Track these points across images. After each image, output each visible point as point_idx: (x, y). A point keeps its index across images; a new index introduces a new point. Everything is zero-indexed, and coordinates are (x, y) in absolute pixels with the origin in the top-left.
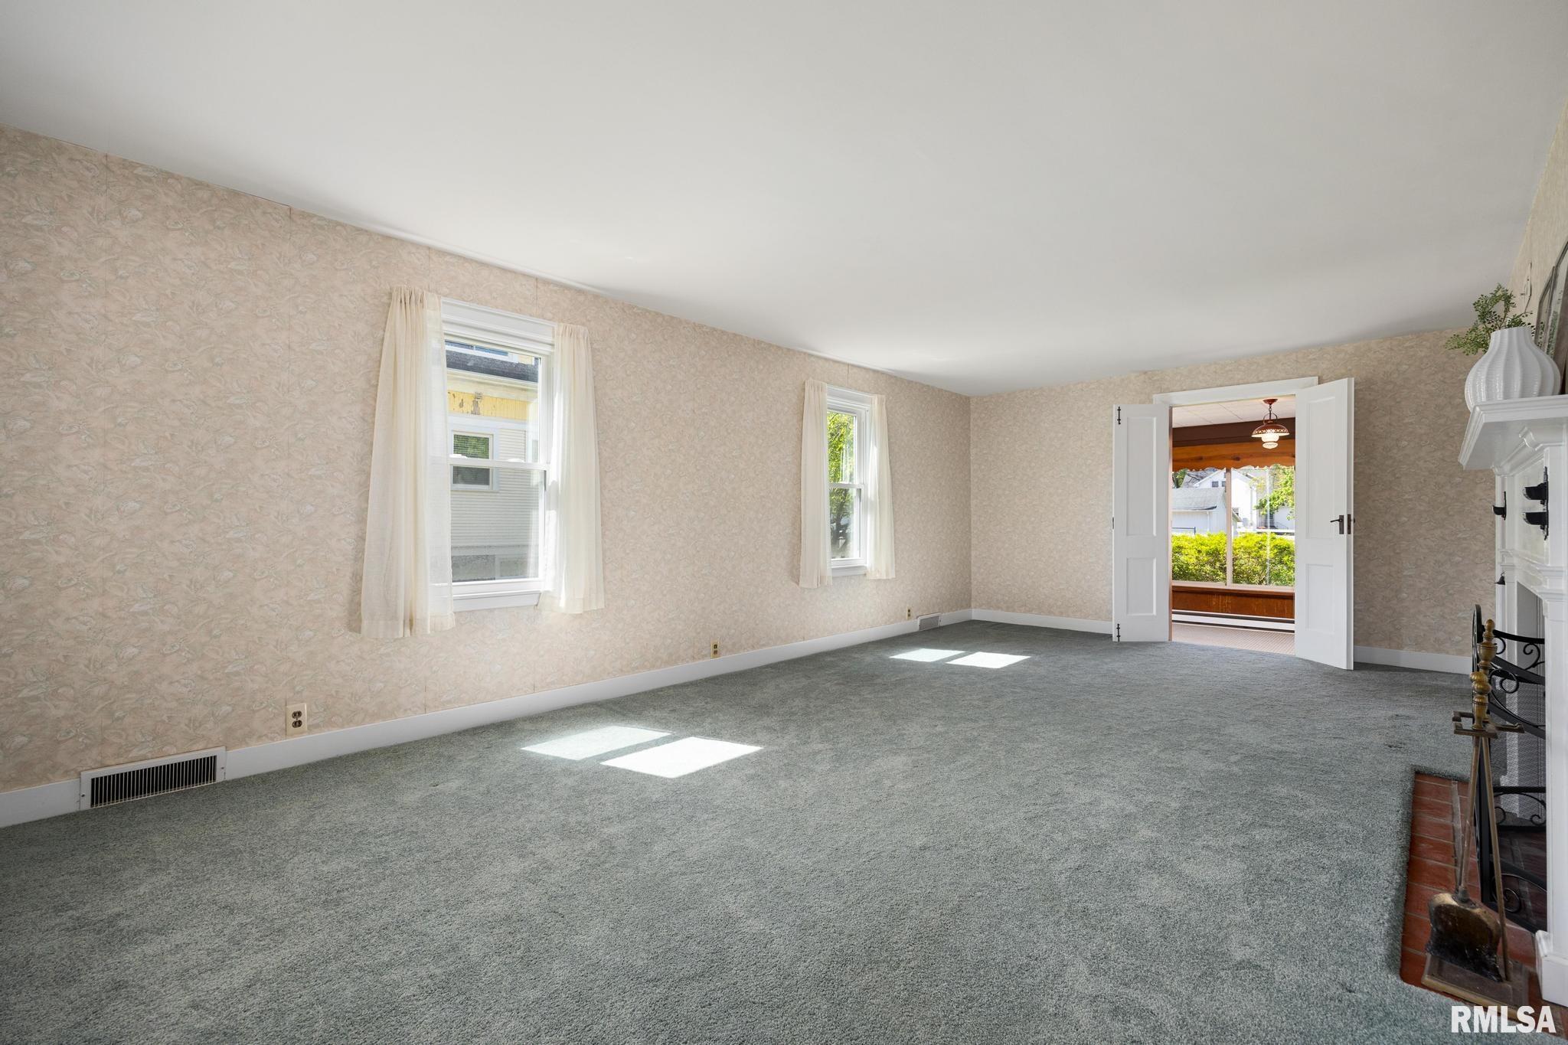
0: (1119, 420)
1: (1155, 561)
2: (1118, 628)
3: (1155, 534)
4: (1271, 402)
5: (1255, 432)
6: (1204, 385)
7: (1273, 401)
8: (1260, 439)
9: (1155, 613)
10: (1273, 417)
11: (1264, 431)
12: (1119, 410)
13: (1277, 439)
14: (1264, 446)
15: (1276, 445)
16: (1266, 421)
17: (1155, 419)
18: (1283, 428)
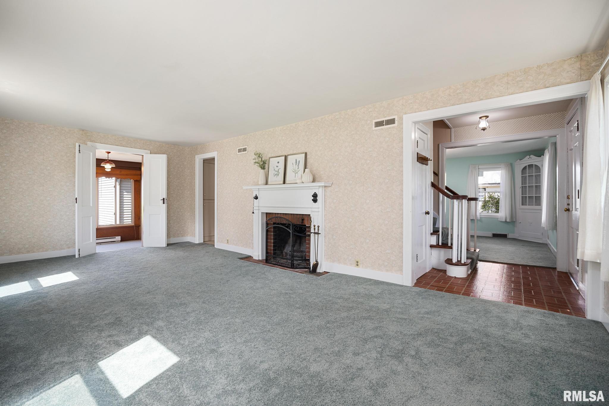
0: (79, 151)
1: (91, 218)
2: (79, 251)
3: (91, 205)
4: (109, 153)
5: (102, 164)
6: (111, 143)
7: (110, 153)
8: (104, 167)
9: (91, 241)
10: (109, 159)
11: (105, 164)
12: (80, 146)
13: (111, 168)
14: (106, 170)
15: (110, 170)
16: (106, 160)
17: (91, 153)
18: (112, 164)
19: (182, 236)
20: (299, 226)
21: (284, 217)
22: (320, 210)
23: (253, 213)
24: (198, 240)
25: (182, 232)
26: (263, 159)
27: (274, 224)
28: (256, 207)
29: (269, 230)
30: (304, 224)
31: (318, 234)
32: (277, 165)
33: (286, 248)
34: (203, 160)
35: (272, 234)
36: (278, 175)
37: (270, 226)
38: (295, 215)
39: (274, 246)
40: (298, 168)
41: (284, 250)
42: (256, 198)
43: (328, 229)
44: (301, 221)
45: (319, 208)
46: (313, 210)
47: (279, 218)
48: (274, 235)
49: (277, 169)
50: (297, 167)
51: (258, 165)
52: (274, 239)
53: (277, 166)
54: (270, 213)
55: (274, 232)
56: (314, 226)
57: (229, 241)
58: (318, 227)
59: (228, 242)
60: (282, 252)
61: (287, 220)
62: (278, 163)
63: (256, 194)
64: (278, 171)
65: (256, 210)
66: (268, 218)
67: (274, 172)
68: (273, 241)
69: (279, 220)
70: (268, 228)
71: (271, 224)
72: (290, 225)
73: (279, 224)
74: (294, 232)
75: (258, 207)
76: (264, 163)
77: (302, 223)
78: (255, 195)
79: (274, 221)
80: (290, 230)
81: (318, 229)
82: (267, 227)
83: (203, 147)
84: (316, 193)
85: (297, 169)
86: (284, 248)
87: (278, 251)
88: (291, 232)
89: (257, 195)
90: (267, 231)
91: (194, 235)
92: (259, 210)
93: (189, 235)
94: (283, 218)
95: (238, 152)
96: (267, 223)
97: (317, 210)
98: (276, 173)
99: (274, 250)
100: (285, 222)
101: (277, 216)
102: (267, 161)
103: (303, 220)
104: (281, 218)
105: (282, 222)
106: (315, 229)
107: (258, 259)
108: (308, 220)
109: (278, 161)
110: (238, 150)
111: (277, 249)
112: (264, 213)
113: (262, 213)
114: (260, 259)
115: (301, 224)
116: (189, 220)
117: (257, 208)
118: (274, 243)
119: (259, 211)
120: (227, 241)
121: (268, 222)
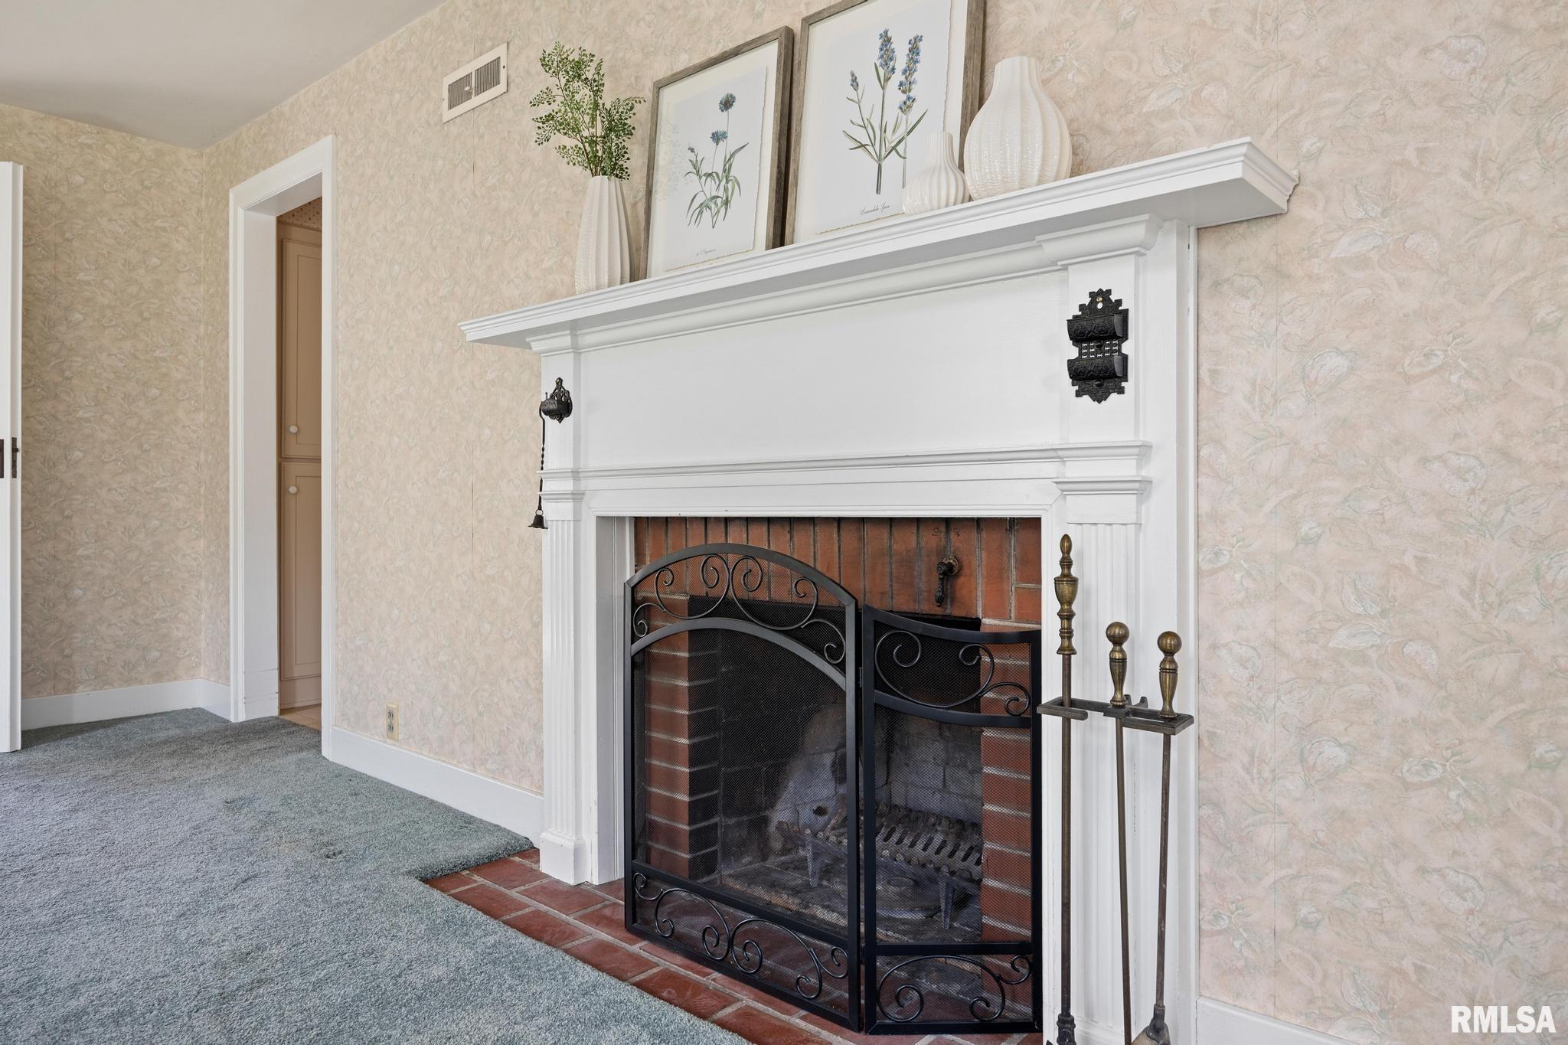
19: (158, 677)
20: (921, 627)
21: (780, 543)
22: (1161, 468)
23: (539, 522)
24: (242, 706)
25: (155, 654)
26: (607, 100)
27: (697, 605)
28: (557, 475)
29: (654, 651)
30: (957, 612)
31: (1169, 722)
32: (720, 121)
33: (791, 784)
34: (271, 221)
35: (684, 683)
36: (727, 203)
37: (665, 628)
38: (869, 530)
39: (696, 784)
40: (905, 107)
41: (772, 806)
42: (560, 407)
43: (1243, 663)
44: (927, 581)
45: (1143, 451)
46: (1076, 470)
47: (732, 558)
48: (698, 697)
49: (713, 158)
50: (895, 97)
51: (570, 142)
52: (697, 726)
53: (718, 137)
54: (667, 519)
55: (696, 668)
56: (1118, 636)
57: (399, 720)
58: (1169, 644)
59: (391, 728)
60: (760, 824)
61: (807, 574)
62: (727, 104)
63: (560, 381)
64: (727, 170)
65: (558, 497)
66: (649, 564)
67: (694, 184)
68: (685, 741)
69: (739, 577)
70: (644, 640)
71: (670, 609)
72: (839, 620)
73: (739, 616)
74: (879, 685)
75: (576, 474)
76: (617, 126)
77: (940, 601)
78: (551, 388)
79: (691, 581)
80: (841, 667)
81: (1169, 674)
82: (634, 639)
83: (264, 131)
84: (1105, 294)
85: (892, 113)
86: (773, 789)
87: (726, 815)
88: (847, 682)
89: (566, 385)
90: (640, 665)
91: (221, 671)
92: (577, 497)
93: (202, 669)
94: (769, 555)
95: (451, 107)
96: (634, 604)
97: (1125, 469)
98: (711, 188)
99: (699, 810)
100: (782, 591)
101: (716, 537)
102: (642, 111)
103: (949, 573)
104: (749, 554)
105: (762, 596)
106: (1119, 668)
107: (572, 882)
108: (997, 576)
109: (721, 96)
110: (445, 95)
111: (721, 802)
112: (621, 520)
113: (604, 521)
114: (593, 876)
115: (928, 607)
116: (203, 584)
117: (568, 486)
118: (696, 756)
119: (577, 513)
120: (383, 721)
121: (648, 592)
